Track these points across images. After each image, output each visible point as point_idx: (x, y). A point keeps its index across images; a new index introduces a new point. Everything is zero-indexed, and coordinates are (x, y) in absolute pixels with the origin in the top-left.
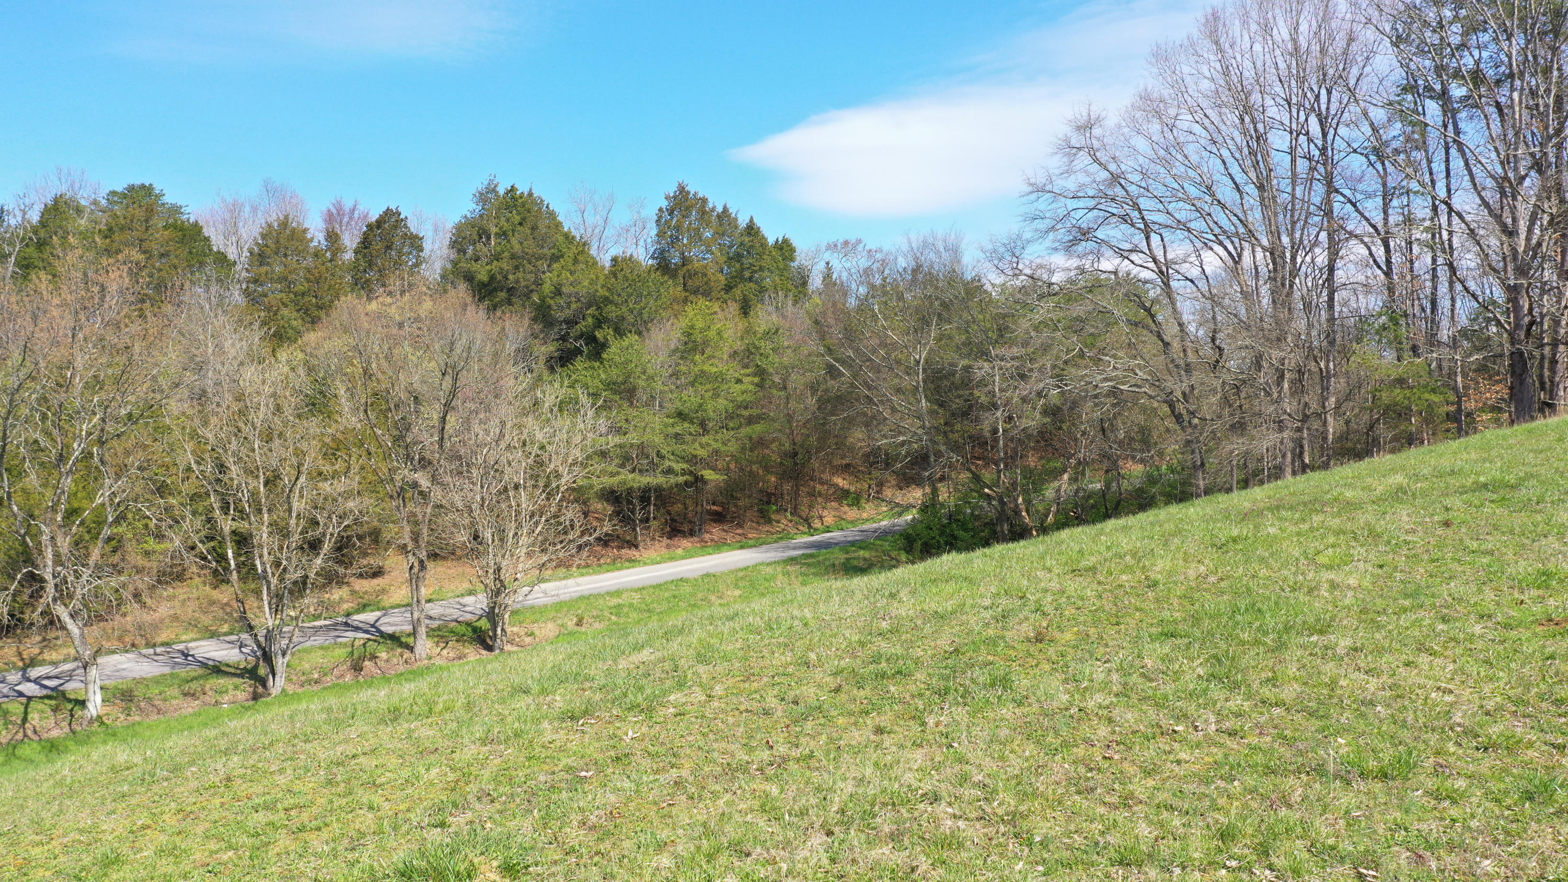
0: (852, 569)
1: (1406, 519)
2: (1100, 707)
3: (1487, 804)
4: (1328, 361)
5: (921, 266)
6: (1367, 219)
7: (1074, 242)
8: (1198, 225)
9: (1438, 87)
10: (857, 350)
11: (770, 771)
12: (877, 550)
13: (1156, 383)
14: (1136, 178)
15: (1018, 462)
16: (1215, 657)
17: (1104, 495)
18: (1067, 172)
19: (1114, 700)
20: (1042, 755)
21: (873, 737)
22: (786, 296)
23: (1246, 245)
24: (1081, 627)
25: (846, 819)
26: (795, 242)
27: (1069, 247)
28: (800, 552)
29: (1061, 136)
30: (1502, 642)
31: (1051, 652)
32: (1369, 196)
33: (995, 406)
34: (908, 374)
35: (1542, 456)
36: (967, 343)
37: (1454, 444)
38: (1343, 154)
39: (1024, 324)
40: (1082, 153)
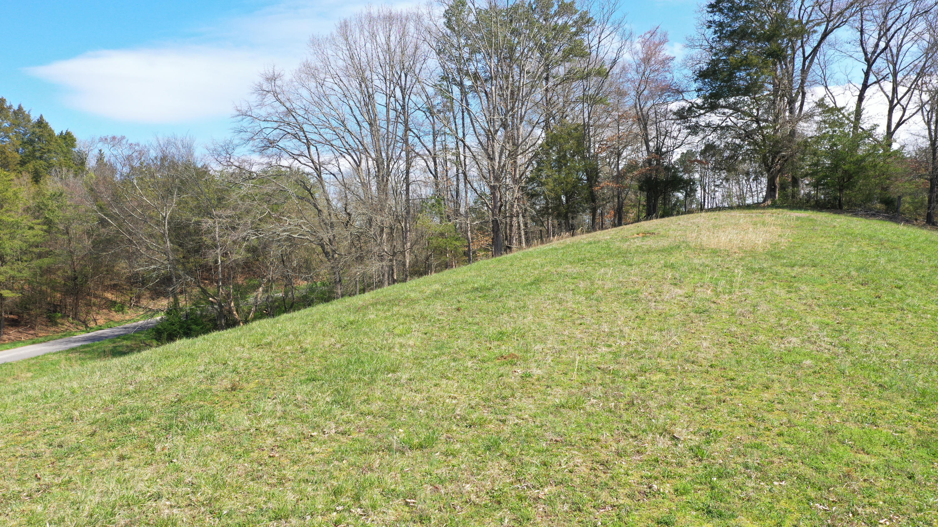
0: (116, 353)
1: (439, 307)
2: (269, 426)
3: (470, 455)
4: (406, 223)
5: (167, 156)
6: (425, 147)
7: (266, 147)
8: (337, 143)
9: (458, 79)
10: (121, 209)
11: (36, 496)
12: (136, 340)
13: (313, 233)
14: (301, 112)
15: (231, 281)
16: (337, 390)
17: (284, 300)
18: (260, 105)
19: (277, 421)
20: (231, 459)
21: (117, 463)
22: (68, 171)
23: (363, 156)
24: (260, 380)
25: (93, 520)
26: (76, 134)
27: (262, 150)
28: (79, 344)
29: (257, 83)
30: (480, 370)
31: (241, 396)
32: (427, 134)
33: (216, 247)
34: (157, 225)
35: (503, 273)
36: (198, 207)
37: (465, 268)
38: (413, 110)
39: (234, 195)
40: (269, 94)
